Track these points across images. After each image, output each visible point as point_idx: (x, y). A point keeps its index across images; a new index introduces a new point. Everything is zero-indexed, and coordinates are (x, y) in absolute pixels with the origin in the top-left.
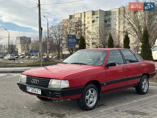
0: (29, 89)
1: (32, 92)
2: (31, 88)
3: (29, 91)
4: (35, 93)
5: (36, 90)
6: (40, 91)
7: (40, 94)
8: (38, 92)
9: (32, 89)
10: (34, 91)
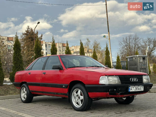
0: (132, 88)
1: (135, 91)
2: (134, 87)
3: (132, 91)
4: (139, 90)
5: (140, 88)
6: (143, 87)
7: (143, 90)
8: (141, 89)
9: (136, 87)
10: (138, 89)
